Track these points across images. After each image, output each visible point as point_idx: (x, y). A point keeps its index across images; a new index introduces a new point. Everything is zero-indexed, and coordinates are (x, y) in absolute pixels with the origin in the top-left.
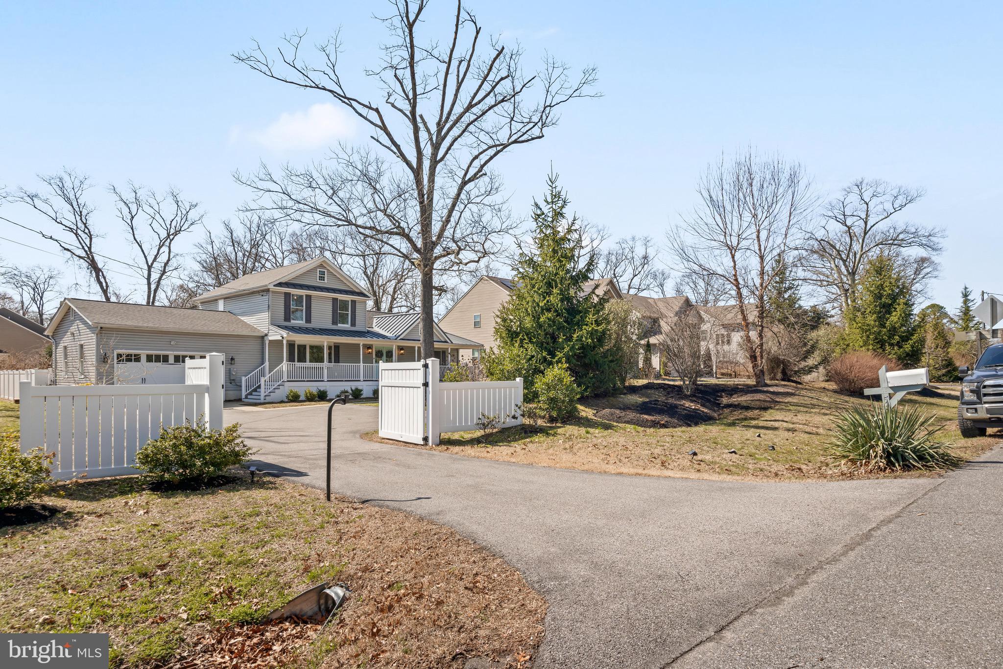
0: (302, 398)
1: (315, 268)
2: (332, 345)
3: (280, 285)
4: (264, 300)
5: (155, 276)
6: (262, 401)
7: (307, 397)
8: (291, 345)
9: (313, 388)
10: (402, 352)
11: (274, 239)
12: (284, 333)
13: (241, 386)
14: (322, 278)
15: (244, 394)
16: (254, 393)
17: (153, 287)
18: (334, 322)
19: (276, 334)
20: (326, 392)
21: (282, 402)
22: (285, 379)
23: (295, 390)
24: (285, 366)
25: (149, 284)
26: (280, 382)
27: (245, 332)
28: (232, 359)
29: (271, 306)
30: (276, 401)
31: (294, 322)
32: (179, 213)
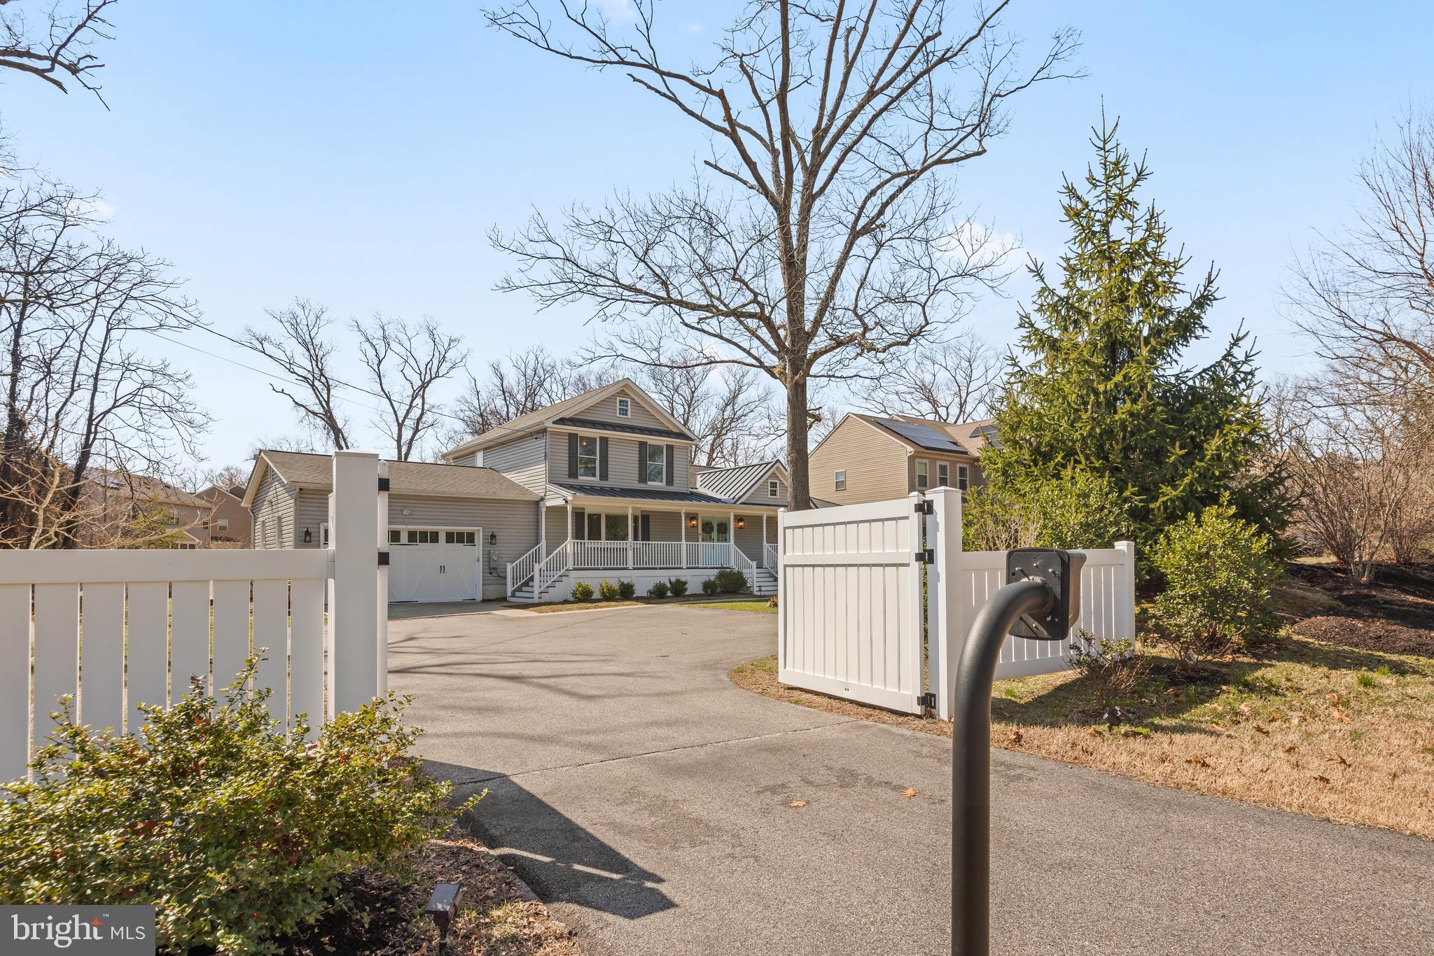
0: (596, 595)
2: (639, 514)
3: (562, 421)
4: (538, 445)
5: (407, 434)
6: (536, 600)
7: (603, 593)
8: (579, 515)
9: (613, 579)
10: (741, 524)
11: (554, 386)
12: (569, 495)
13: (505, 578)
14: (624, 412)
15: (510, 589)
16: (524, 589)
17: (404, 450)
18: (643, 478)
19: (556, 498)
20: (632, 586)
21: (566, 602)
22: (570, 566)
23: (585, 583)
24: (569, 545)
25: (399, 447)
26: (562, 571)
27: (511, 496)
28: (493, 536)
29: (548, 456)
30: (557, 601)
31: (583, 479)
32: (437, 354)
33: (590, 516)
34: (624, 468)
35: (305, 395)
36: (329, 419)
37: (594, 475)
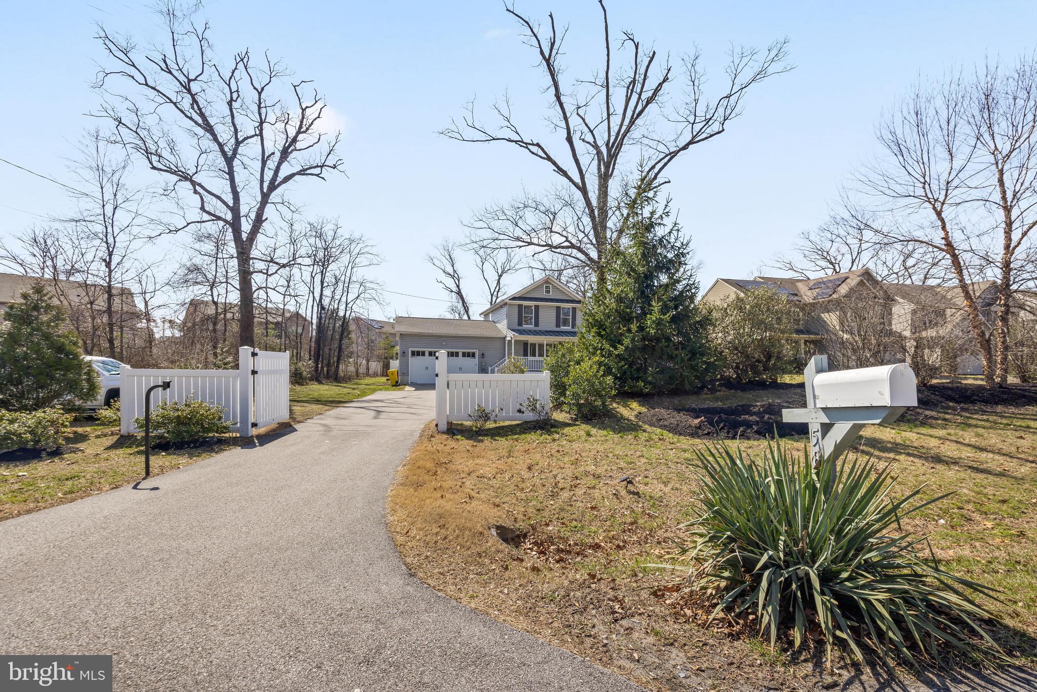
1: (542, 285)
3: (514, 299)
14: (548, 292)
18: (558, 325)
31: (525, 326)
33: (531, 344)
34: (548, 319)
35: (451, 283)
36: (459, 293)
37: (531, 324)
